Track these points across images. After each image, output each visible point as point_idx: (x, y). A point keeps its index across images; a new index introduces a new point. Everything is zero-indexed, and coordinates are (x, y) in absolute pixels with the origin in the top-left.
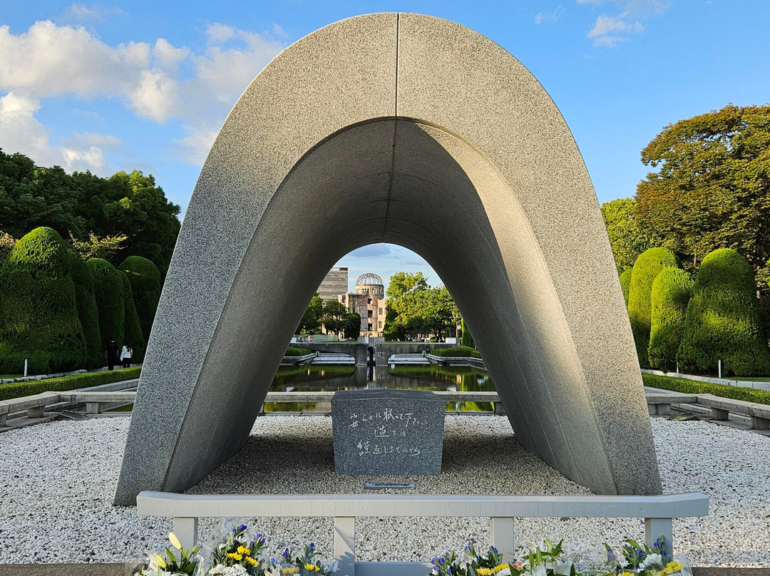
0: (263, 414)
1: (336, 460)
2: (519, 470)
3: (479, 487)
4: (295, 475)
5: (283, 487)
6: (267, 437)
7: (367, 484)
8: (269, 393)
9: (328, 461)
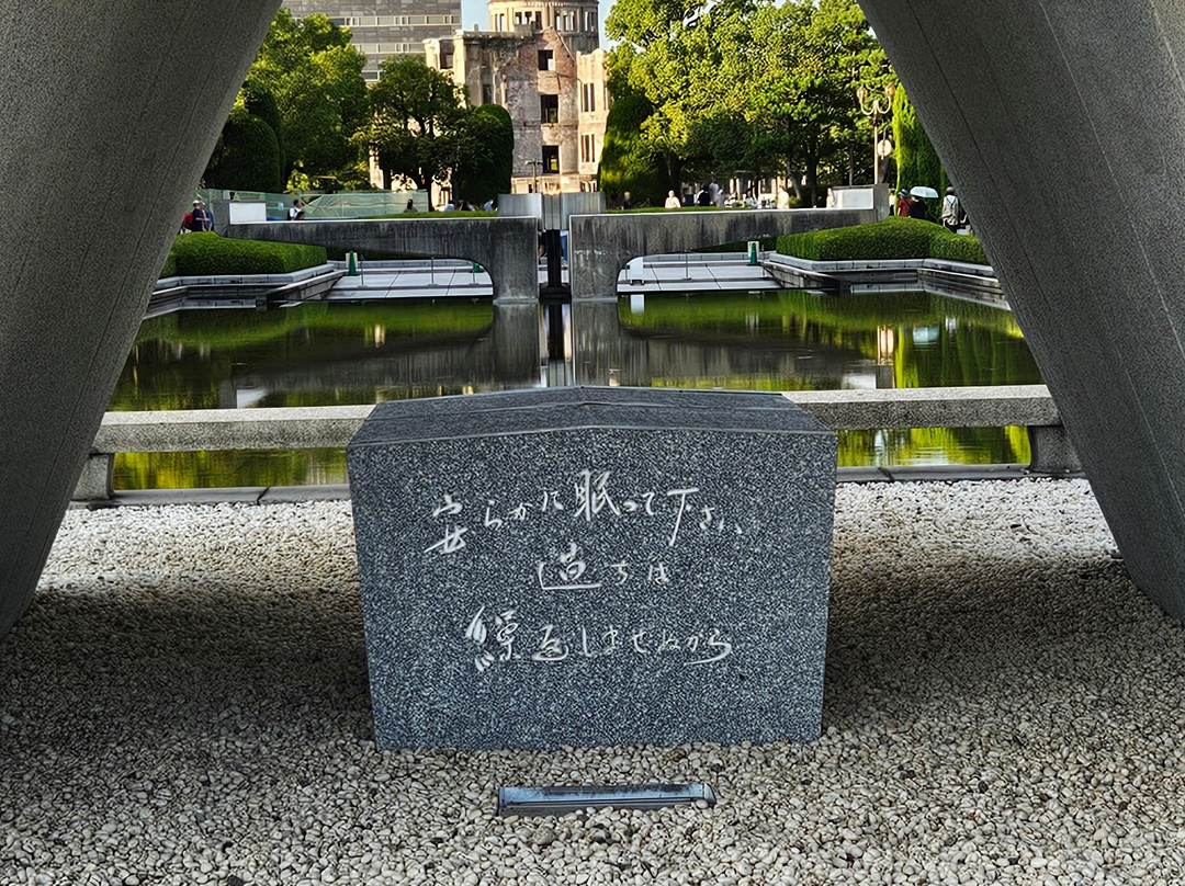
0: (107, 501)
1: (377, 691)
2: (1147, 704)
3: (983, 788)
4: (204, 759)
5: (146, 814)
6: (112, 595)
7: (512, 793)
8: (111, 418)
9: (351, 691)
